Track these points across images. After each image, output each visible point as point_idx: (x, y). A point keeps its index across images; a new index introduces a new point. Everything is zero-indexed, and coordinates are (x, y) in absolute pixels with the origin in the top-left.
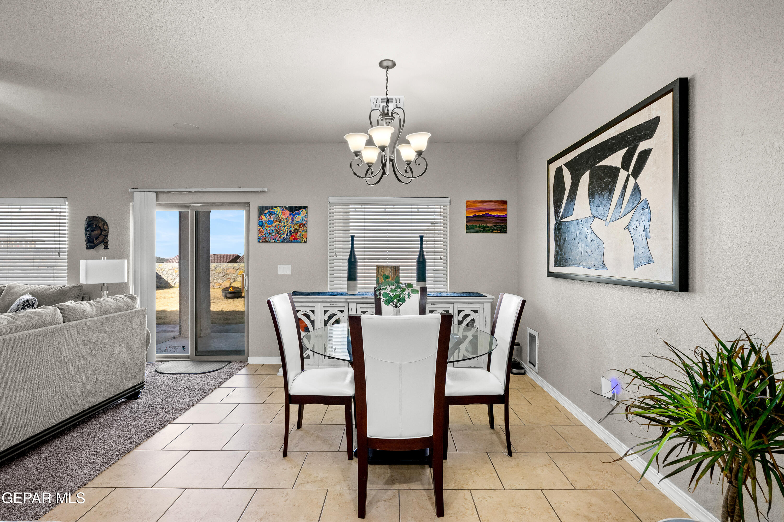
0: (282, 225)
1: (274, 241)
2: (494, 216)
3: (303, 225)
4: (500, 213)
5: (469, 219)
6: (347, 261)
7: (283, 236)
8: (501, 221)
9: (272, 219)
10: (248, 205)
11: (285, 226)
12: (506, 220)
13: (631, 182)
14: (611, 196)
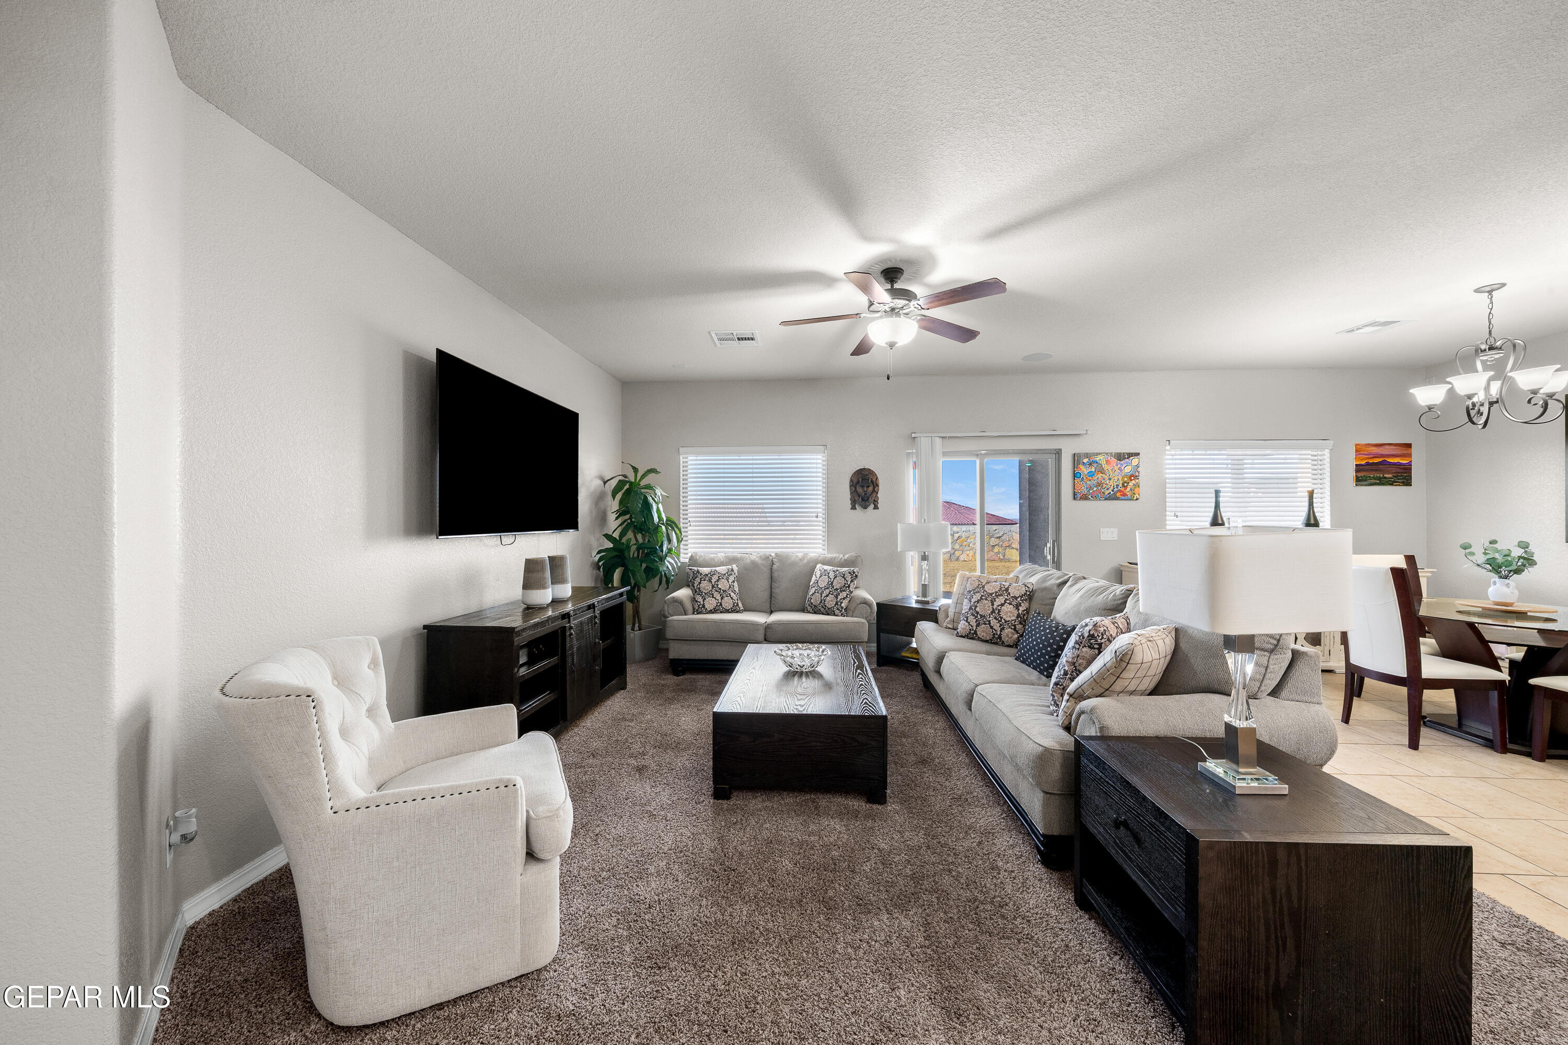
0: (1106, 477)
1: (1095, 498)
2: (1394, 464)
3: (1133, 476)
4: (1404, 460)
5: (1359, 468)
7: (1107, 492)
8: (1403, 471)
9: (1093, 470)
10: (1058, 453)
11: (1110, 479)
12: (1410, 469)
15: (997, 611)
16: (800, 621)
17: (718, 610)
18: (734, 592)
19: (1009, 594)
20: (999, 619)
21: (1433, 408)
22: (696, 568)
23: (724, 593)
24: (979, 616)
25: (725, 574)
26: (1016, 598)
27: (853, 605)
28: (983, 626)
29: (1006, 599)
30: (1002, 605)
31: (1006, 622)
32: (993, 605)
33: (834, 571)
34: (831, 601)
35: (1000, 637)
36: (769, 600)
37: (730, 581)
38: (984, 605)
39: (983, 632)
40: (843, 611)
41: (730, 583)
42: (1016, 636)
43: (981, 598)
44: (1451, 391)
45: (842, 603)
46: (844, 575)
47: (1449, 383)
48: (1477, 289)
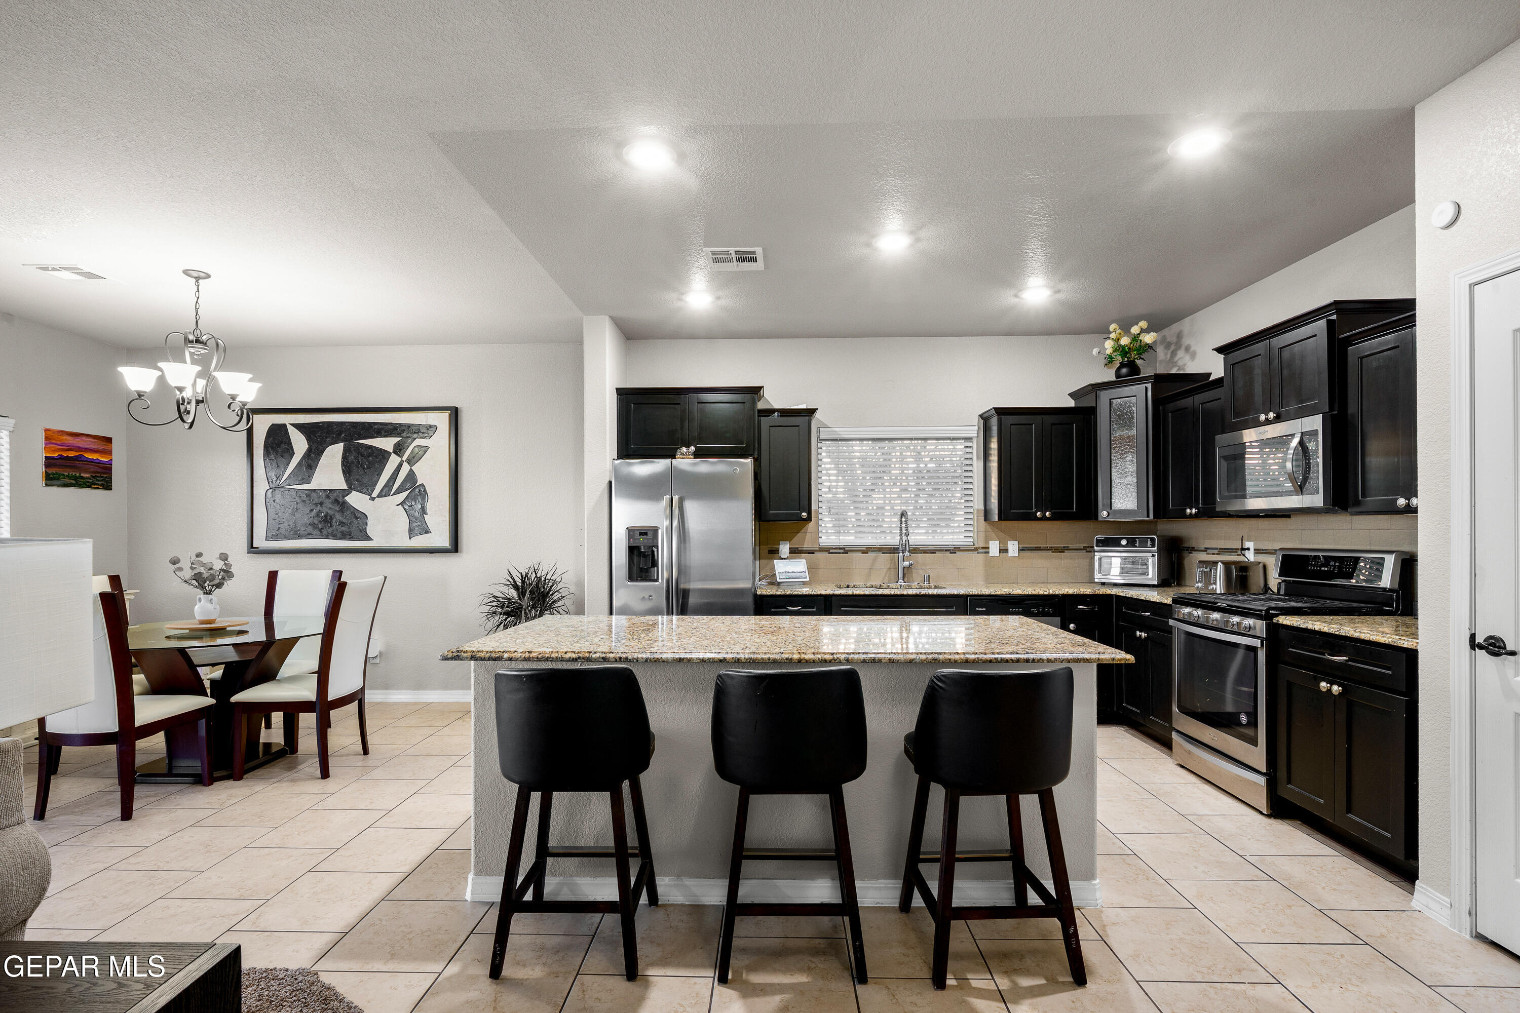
2: (92, 461)
4: (102, 457)
5: (49, 462)
8: (103, 471)
12: (111, 469)
13: (406, 468)
14: (379, 475)
21: (143, 396)
44: (162, 380)
47: (160, 369)
48: (186, 272)
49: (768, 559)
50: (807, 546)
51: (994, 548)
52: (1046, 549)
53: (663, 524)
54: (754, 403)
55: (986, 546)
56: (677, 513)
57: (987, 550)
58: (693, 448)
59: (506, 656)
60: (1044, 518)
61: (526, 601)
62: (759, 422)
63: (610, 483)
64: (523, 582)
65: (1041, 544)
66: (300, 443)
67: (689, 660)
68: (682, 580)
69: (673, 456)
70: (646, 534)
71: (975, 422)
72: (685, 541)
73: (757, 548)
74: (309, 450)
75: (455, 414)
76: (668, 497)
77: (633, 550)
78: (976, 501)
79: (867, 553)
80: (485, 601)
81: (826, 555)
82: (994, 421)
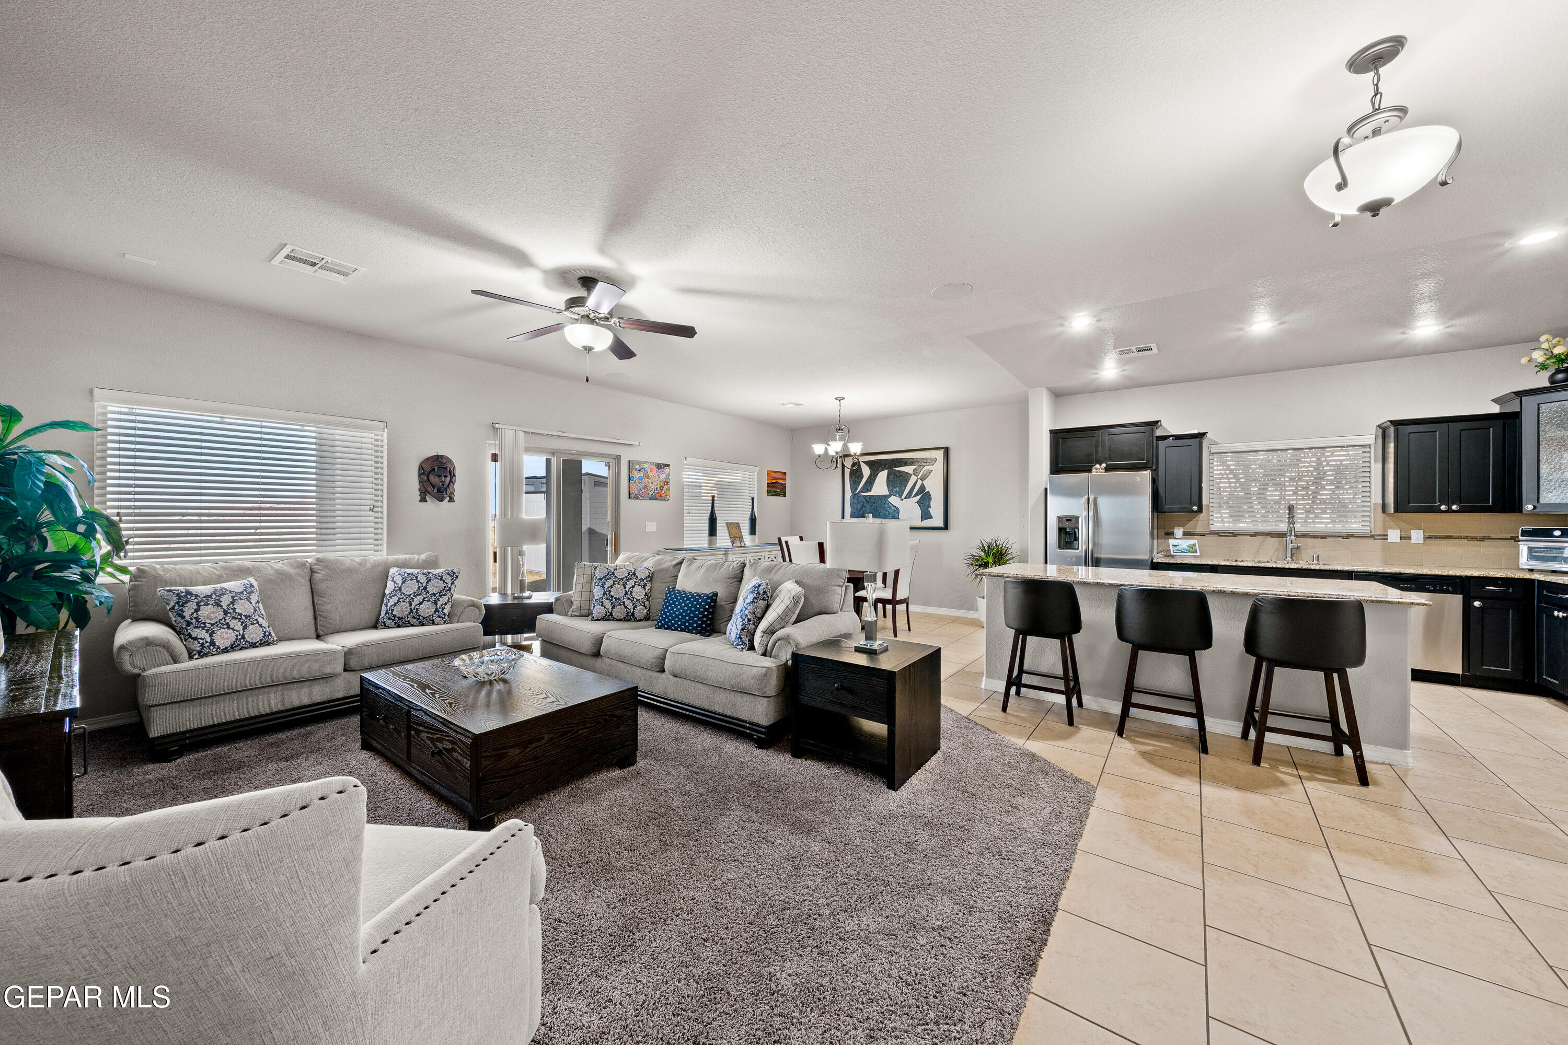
0: (650, 482)
1: (643, 498)
3: (666, 482)
5: (769, 485)
6: (707, 518)
7: (651, 493)
9: (642, 475)
10: (618, 458)
11: (652, 483)
12: (786, 487)
13: (919, 483)
14: (905, 487)
15: (629, 593)
16: (398, 637)
17: (239, 645)
18: (261, 616)
19: (637, 577)
20: (631, 599)
21: (820, 456)
22: (182, 589)
23: (246, 620)
24: (614, 600)
25: (242, 593)
26: (643, 580)
27: (458, 611)
28: (619, 607)
29: (635, 582)
30: (633, 587)
31: (637, 600)
32: (625, 588)
33: (424, 574)
34: (428, 608)
35: (633, 614)
36: (313, 622)
37: (254, 601)
38: (618, 589)
39: (618, 612)
40: (446, 617)
41: (254, 605)
42: (646, 611)
43: (614, 584)
45: (443, 609)
46: (442, 577)
48: (836, 399)
49: (1164, 538)
50: (1199, 530)
51: (1394, 536)
52: (1460, 538)
53: (1082, 514)
54: (1153, 431)
55: (1385, 534)
56: (1093, 507)
57: (1386, 537)
58: (1104, 465)
59: (1005, 575)
60: (1450, 511)
61: (990, 560)
62: (1157, 445)
63: (1046, 489)
64: (989, 547)
65: (1454, 533)
66: (866, 472)
67: (1103, 584)
68: (1096, 551)
69: (1089, 471)
70: (1070, 520)
71: (1374, 431)
72: (1098, 526)
73: (1155, 531)
74: (871, 474)
75: (947, 450)
76: (1087, 497)
77: (1061, 530)
78: (1373, 496)
79: (1255, 536)
80: (966, 558)
81: (1216, 537)
82: (1392, 430)
